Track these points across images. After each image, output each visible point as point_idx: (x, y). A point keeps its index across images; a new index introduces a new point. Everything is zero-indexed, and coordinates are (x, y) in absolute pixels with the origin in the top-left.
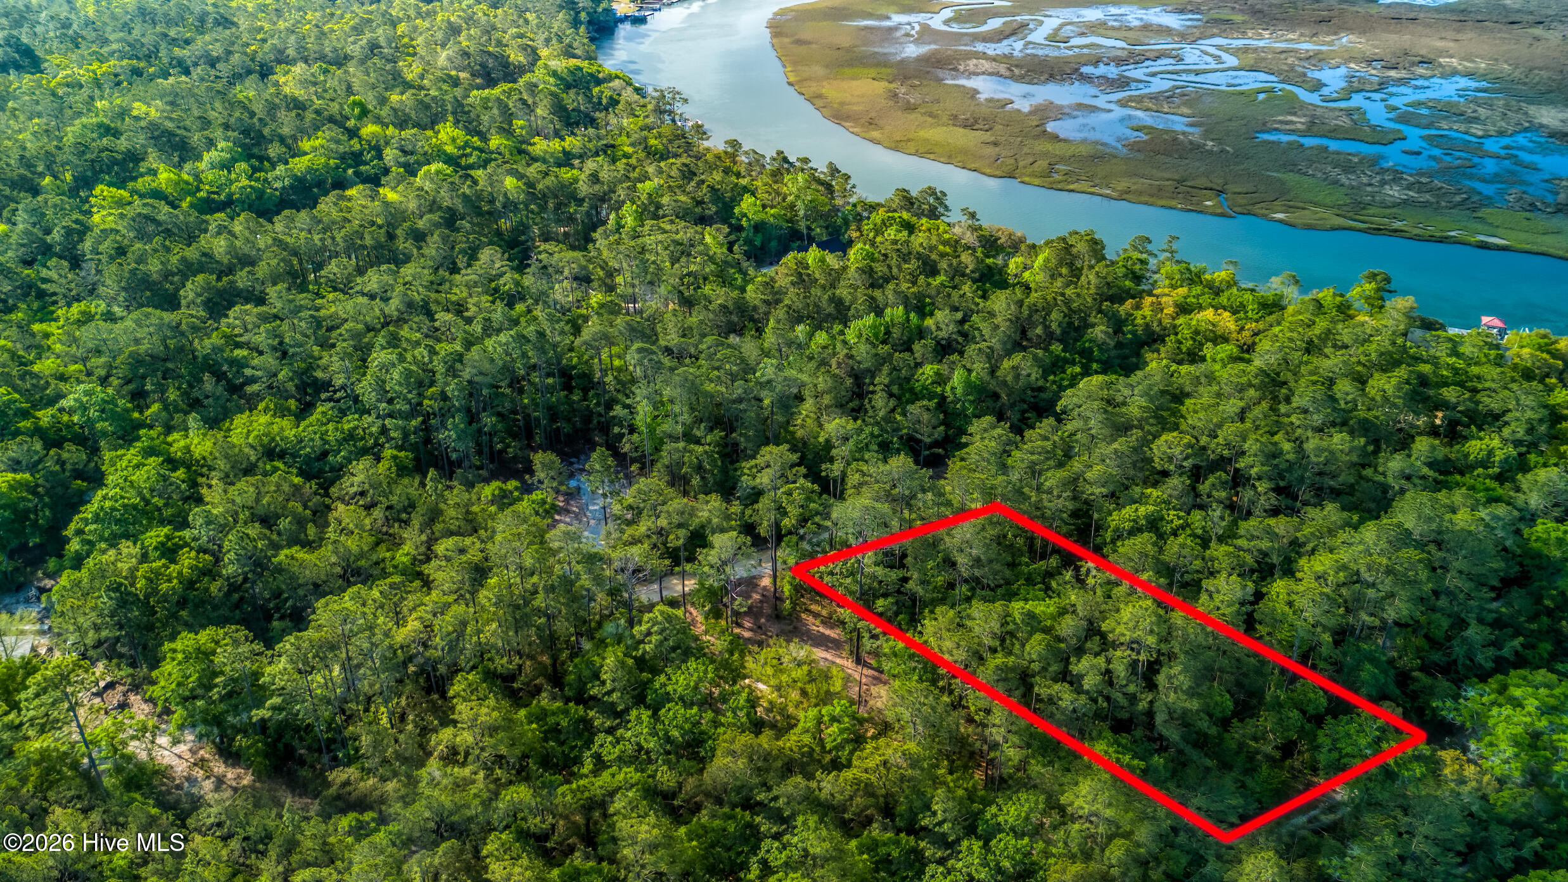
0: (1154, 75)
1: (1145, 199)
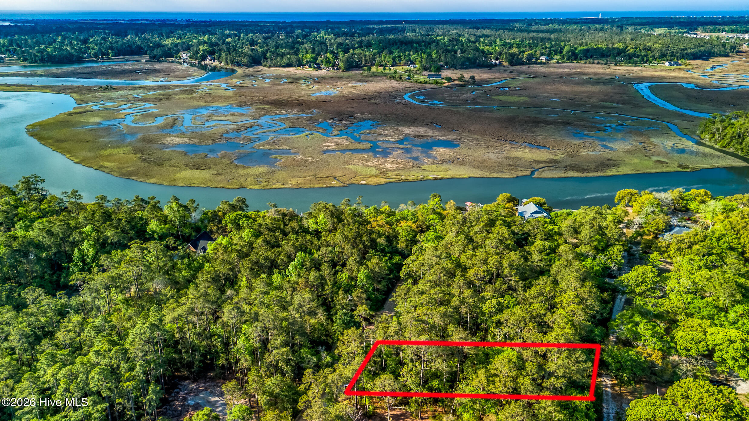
1: (308, 186)
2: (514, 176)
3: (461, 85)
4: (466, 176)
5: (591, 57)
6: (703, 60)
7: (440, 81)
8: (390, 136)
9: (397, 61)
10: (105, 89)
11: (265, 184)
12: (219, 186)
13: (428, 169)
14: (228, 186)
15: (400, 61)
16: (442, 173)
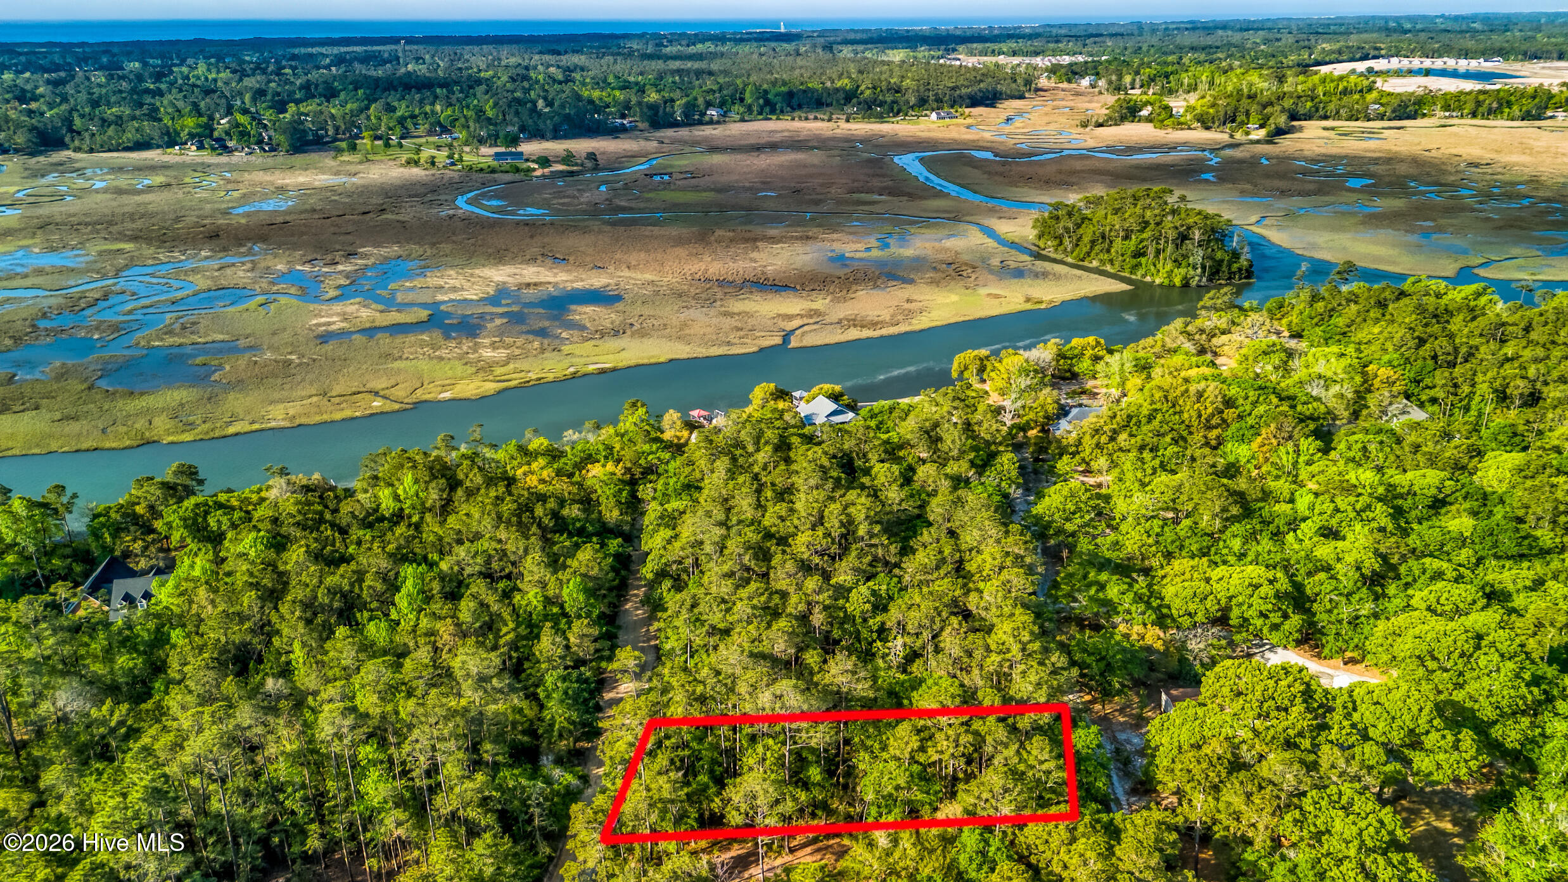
1: (317, 419)
2: (755, 349)
3: (571, 174)
4: (662, 360)
5: (800, 107)
6: (987, 106)
7: (522, 165)
8: (462, 289)
9: (410, 125)
11: (206, 427)
12: (84, 446)
13: (577, 352)
14: (108, 445)
15: (416, 126)
16: (611, 357)
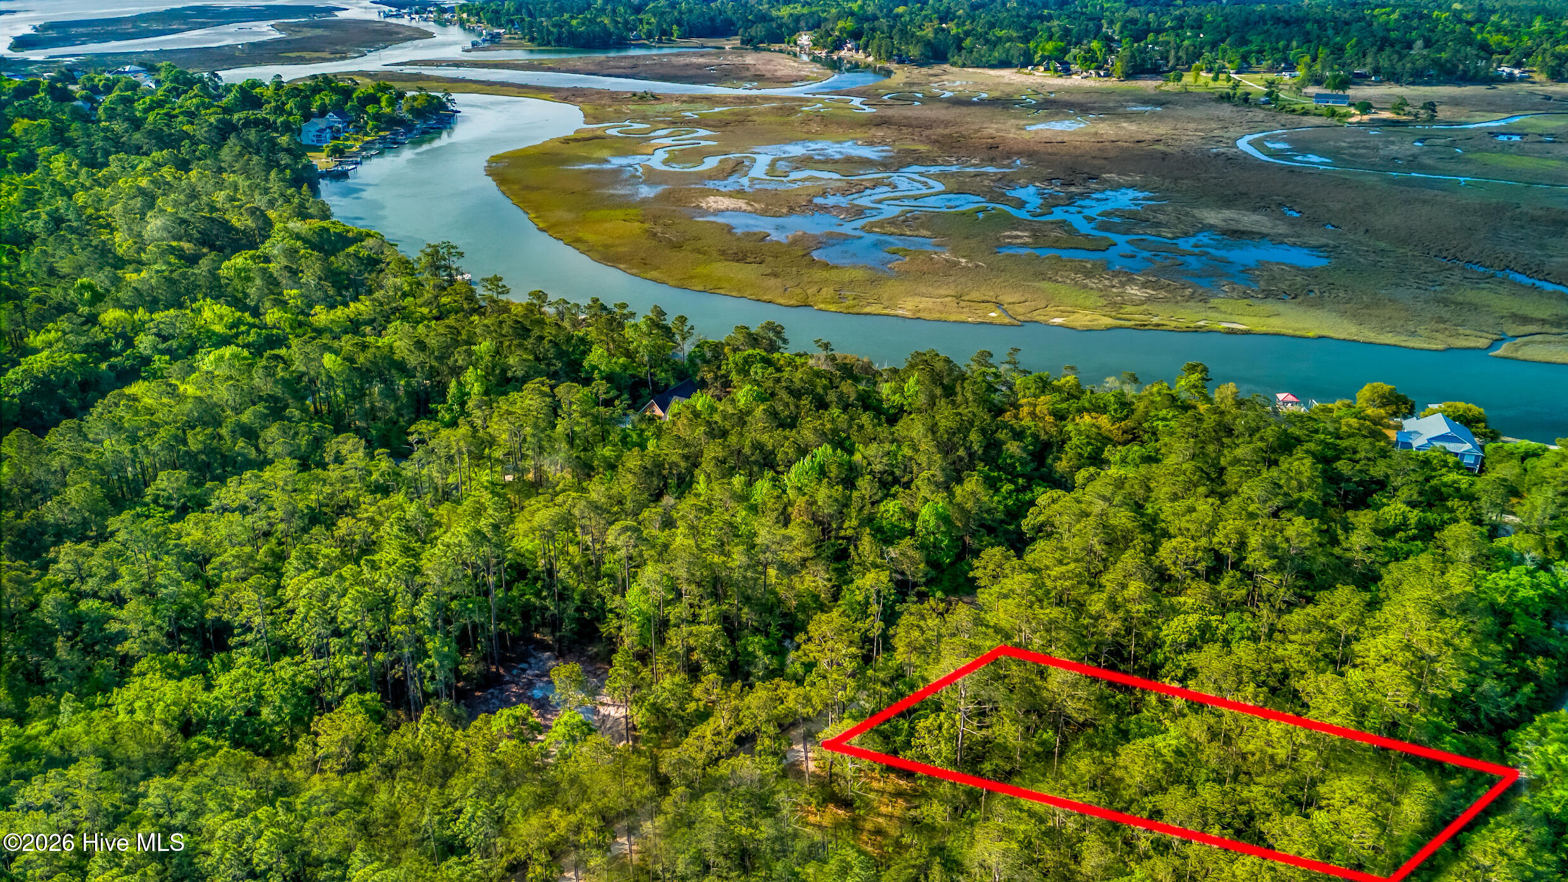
0: (880, 202)
2: (1440, 347)
3: (1395, 123)
7: (1342, 109)
10: (642, 98)
13: (1223, 308)
14: (780, 300)
15: (1258, 62)
